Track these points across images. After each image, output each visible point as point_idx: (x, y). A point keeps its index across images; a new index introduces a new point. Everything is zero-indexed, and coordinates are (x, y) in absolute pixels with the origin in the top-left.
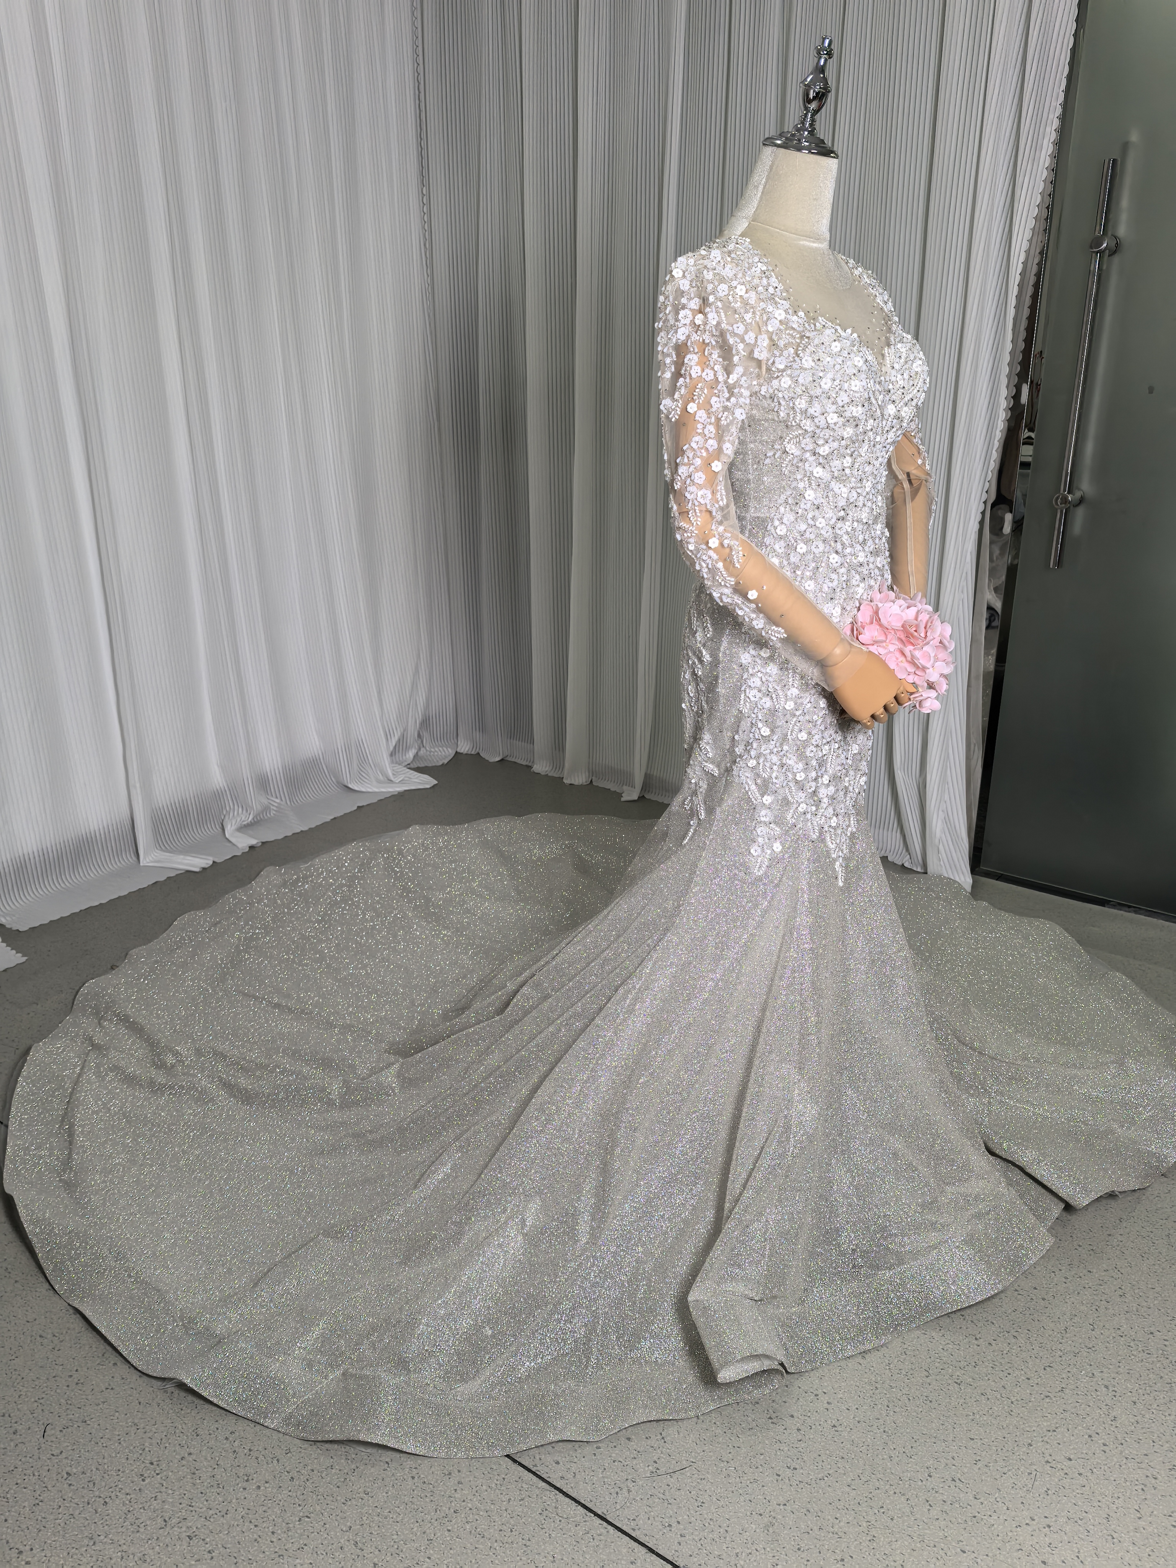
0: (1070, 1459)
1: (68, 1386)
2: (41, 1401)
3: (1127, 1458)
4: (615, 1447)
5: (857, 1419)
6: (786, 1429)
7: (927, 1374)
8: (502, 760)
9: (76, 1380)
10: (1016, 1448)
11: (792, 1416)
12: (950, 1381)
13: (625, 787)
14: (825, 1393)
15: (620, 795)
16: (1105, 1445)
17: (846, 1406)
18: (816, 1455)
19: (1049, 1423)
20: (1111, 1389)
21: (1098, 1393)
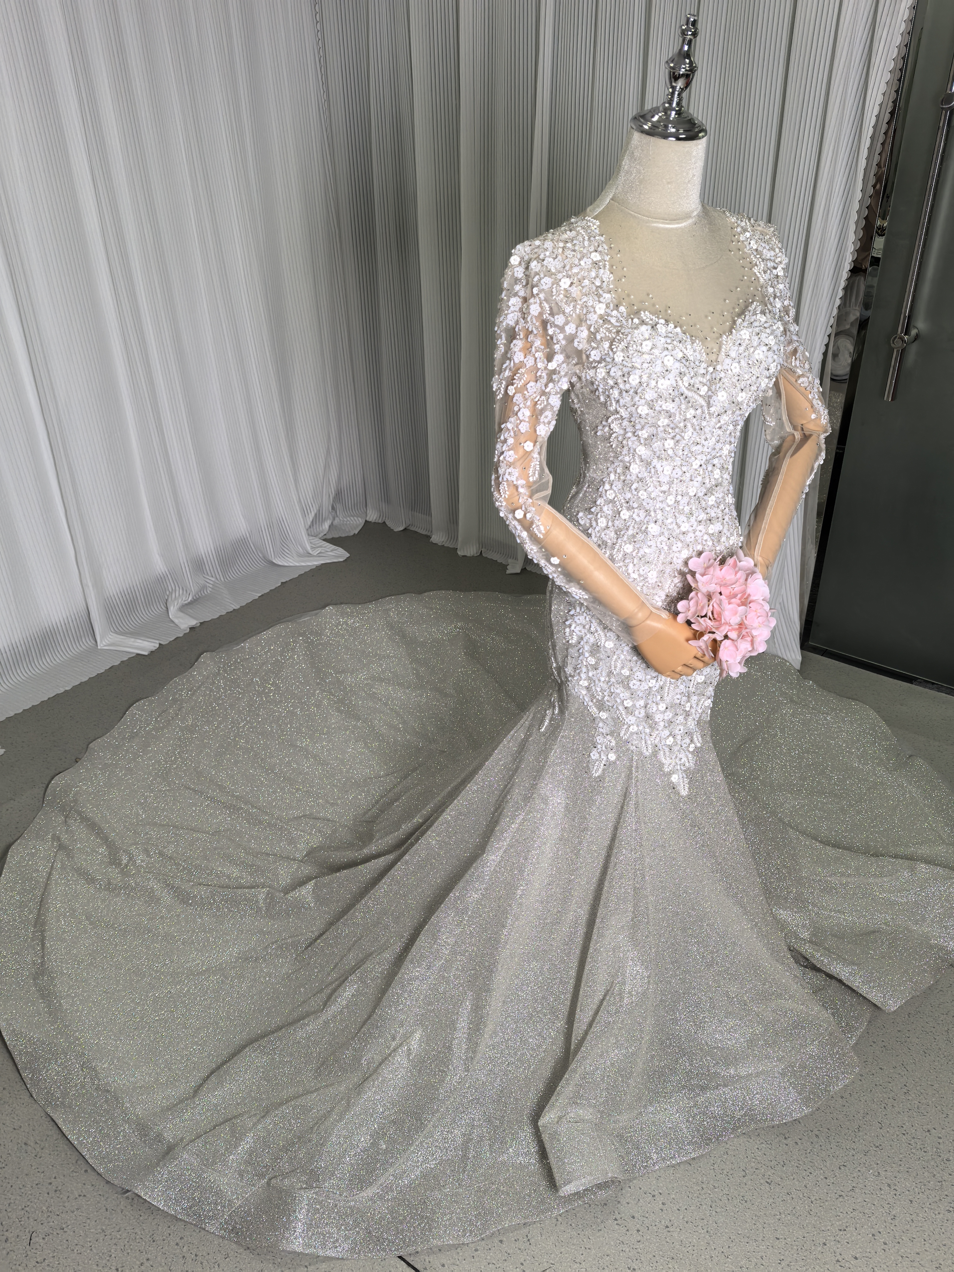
0: (856, 1258)
1: (48, 1194)
2: (27, 1209)
3: (902, 1257)
4: (490, 1249)
5: (685, 1219)
6: (628, 1230)
7: (743, 1173)
8: (405, 529)
9: (54, 1188)
10: (813, 1248)
11: (633, 1217)
12: (762, 1181)
13: (510, 561)
14: (660, 1194)
15: (505, 567)
16: (885, 1244)
17: (678, 1207)
18: (651, 1256)
19: (840, 1223)
20: (893, 1188)
21: (882, 1192)
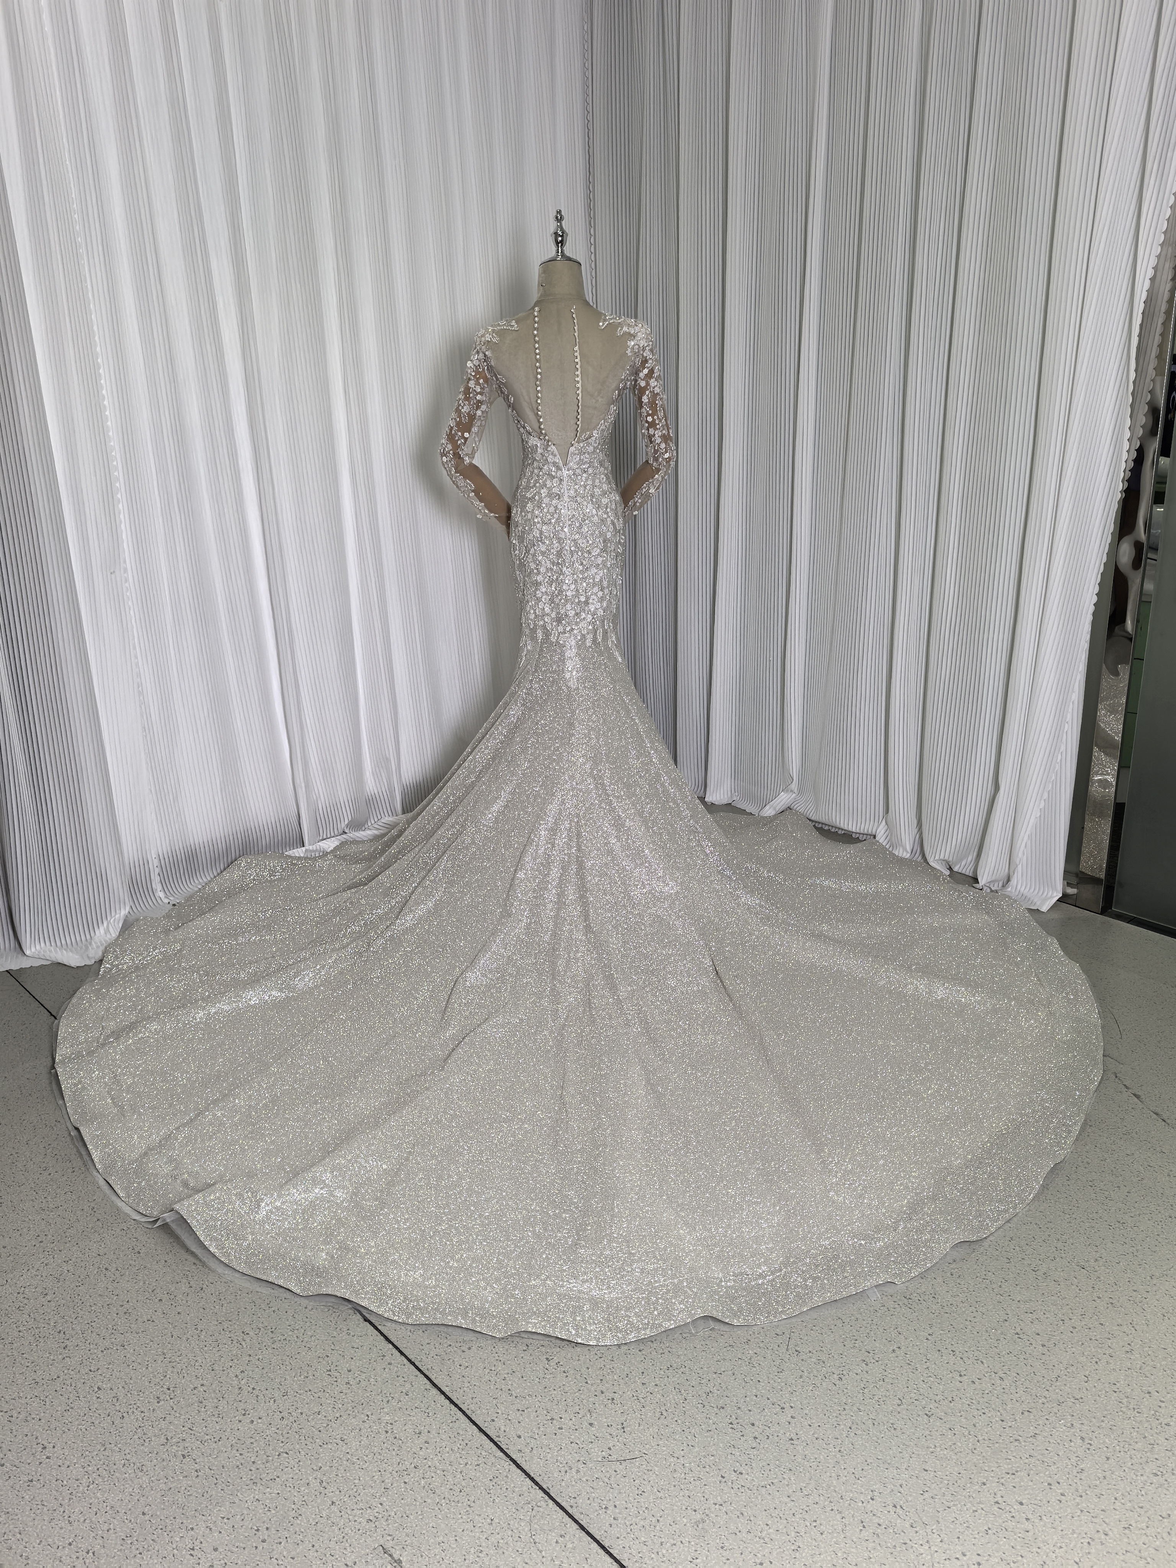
0: (1021, 1504)
1: (117, 1314)
2: (92, 1324)
3: (1082, 1511)
4: (576, 1430)
5: (816, 1436)
6: (743, 1436)
7: (899, 1402)
9: (125, 1310)
10: (969, 1485)
11: (753, 1425)
12: (920, 1413)
14: (792, 1407)
16: (1062, 1495)
17: (809, 1423)
18: (764, 1463)
19: (1010, 1466)
20: (1087, 1441)
21: (1072, 1444)
